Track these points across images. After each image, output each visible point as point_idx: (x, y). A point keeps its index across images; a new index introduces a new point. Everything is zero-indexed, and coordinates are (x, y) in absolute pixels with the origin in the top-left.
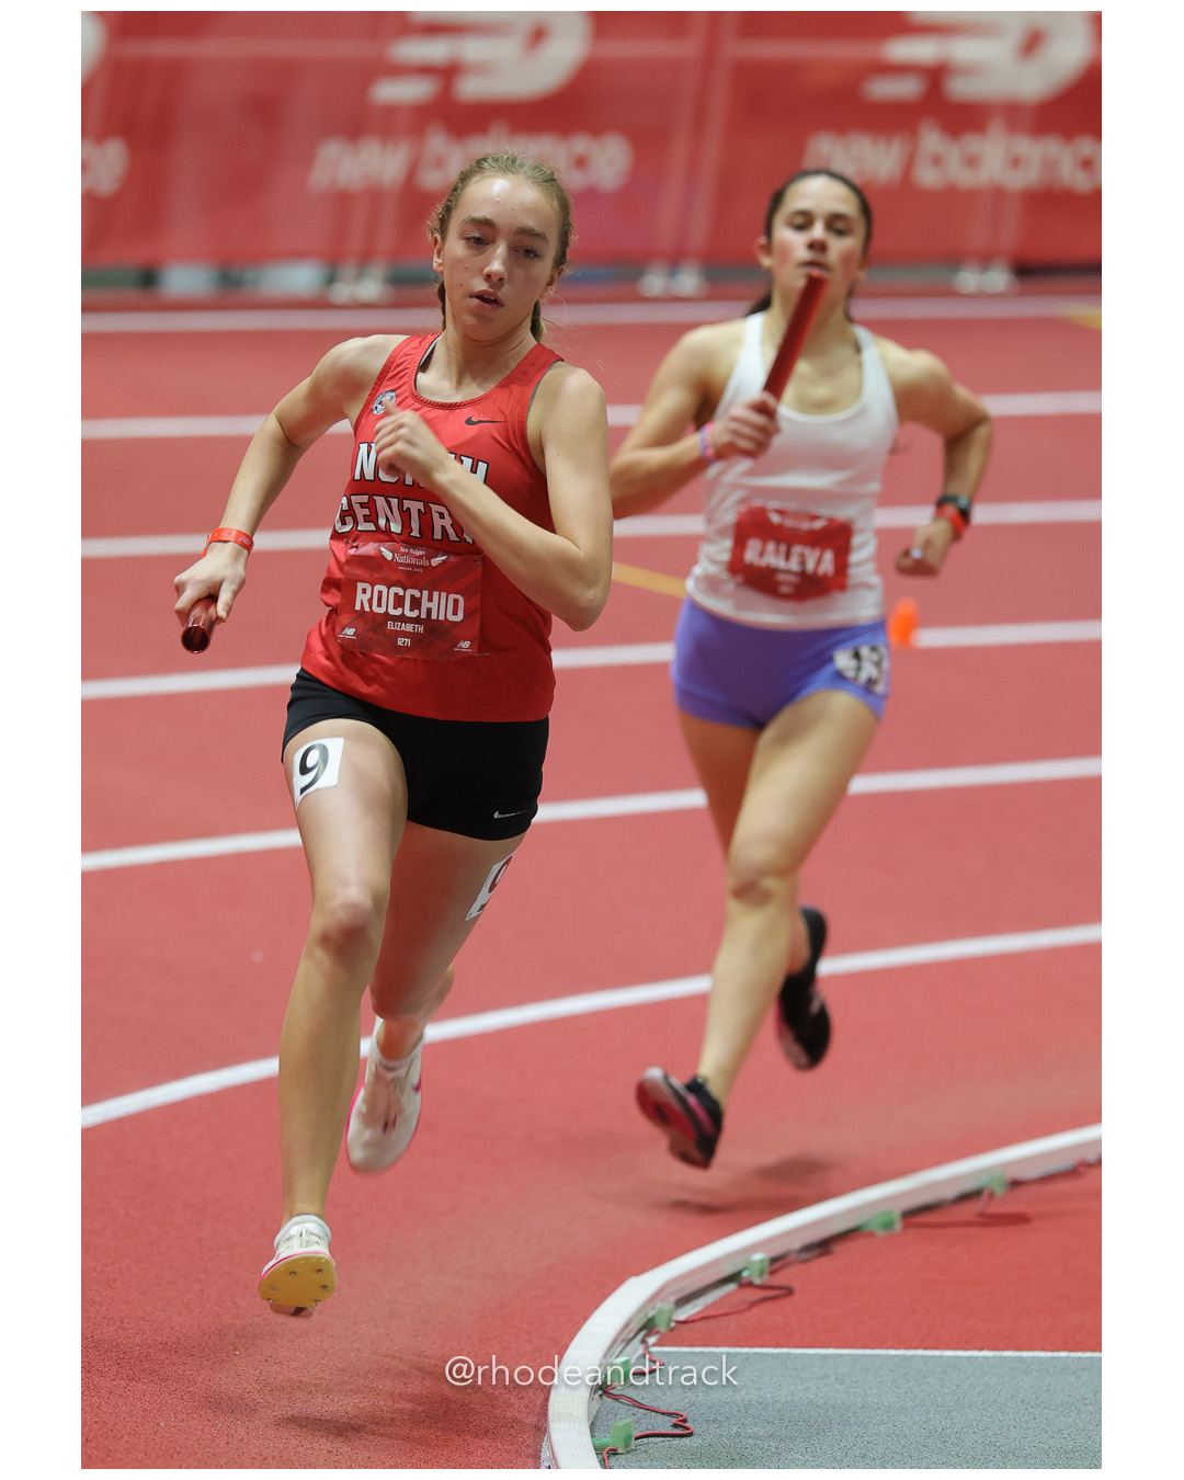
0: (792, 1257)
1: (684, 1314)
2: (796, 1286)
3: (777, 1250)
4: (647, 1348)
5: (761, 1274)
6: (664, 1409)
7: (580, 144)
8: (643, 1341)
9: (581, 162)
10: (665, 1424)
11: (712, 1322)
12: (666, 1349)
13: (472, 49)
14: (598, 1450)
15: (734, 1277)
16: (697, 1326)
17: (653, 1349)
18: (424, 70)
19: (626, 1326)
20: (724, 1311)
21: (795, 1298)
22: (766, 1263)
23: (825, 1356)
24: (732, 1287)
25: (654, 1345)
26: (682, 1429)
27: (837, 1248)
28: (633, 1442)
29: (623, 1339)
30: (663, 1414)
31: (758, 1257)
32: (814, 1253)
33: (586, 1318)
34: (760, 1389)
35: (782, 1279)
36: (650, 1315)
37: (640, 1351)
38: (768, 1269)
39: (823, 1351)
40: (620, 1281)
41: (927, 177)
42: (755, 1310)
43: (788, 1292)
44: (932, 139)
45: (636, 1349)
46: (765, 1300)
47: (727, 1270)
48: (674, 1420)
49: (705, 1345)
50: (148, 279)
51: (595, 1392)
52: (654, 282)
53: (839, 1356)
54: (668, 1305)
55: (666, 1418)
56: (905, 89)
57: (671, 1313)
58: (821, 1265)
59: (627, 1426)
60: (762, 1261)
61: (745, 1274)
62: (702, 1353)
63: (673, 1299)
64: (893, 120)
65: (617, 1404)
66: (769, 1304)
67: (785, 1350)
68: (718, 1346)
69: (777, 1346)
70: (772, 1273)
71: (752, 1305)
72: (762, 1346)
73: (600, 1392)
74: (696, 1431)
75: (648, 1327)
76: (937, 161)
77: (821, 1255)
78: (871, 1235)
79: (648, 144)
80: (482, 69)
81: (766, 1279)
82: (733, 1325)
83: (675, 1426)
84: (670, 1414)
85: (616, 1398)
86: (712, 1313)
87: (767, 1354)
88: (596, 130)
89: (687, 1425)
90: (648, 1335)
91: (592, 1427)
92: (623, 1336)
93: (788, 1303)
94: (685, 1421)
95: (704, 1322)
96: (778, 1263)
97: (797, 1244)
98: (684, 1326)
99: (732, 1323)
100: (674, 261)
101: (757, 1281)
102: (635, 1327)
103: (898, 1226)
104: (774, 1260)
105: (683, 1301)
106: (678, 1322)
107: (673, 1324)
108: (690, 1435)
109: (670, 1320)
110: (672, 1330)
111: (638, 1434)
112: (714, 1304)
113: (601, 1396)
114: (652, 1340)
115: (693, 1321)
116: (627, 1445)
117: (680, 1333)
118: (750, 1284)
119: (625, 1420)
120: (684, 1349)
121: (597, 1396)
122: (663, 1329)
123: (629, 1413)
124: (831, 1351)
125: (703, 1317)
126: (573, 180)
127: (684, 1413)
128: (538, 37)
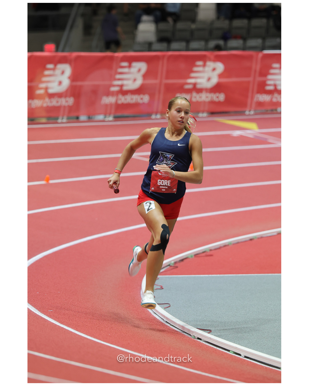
0: (178, 262)
3: (176, 261)
5: (173, 265)
6: (159, 285)
7: (142, 96)
9: (142, 99)
10: (159, 287)
13: (125, 82)
15: (169, 265)
18: (118, 86)
24: (168, 267)
27: (185, 261)
31: (173, 262)
32: (181, 261)
34: (173, 282)
35: (176, 265)
39: (183, 276)
41: (194, 99)
42: (172, 270)
43: (177, 267)
44: (194, 94)
47: (168, 264)
49: (165, 275)
50: (78, 118)
52: (153, 117)
53: (185, 276)
56: (190, 87)
58: (182, 263)
61: (171, 265)
64: (189, 91)
66: (174, 269)
68: (167, 275)
69: (176, 275)
76: (195, 97)
78: (189, 258)
79: (152, 96)
80: (127, 85)
82: (169, 272)
83: (161, 287)
87: (174, 276)
88: (144, 94)
93: (177, 269)
96: (175, 263)
97: (178, 260)
100: (156, 113)
103: (193, 257)
108: (163, 289)
112: (167, 269)
120: (162, 276)
125: (165, 271)
126: (140, 101)
127: (162, 285)
128: (135, 80)
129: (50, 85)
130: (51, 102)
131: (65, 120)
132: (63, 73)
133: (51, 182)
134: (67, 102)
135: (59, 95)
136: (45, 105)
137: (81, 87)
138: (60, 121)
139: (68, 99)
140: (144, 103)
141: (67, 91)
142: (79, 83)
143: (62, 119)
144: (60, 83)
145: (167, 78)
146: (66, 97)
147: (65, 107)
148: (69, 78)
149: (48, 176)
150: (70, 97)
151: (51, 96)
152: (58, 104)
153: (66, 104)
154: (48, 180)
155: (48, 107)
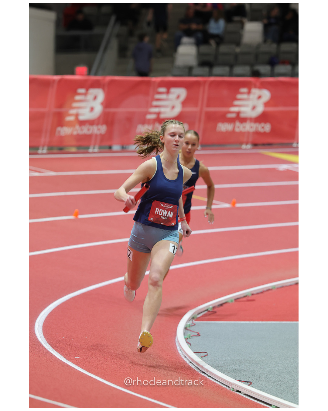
0: (216, 307)
1: (199, 316)
2: (217, 311)
3: (214, 305)
5: (211, 309)
6: (196, 331)
8: (192, 321)
10: (196, 334)
12: (196, 322)
13: (162, 110)
14: (185, 338)
15: (207, 310)
16: (201, 318)
17: (194, 322)
18: (155, 113)
19: (189, 318)
20: (205, 315)
23: (222, 323)
24: (206, 312)
27: (224, 305)
28: (191, 337)
29: (189, 320)
31: (211, 307)
34: (211, 328)
35: (215, 310)
36: (193, 316)
40: (188, 311)
41: (237, 130)
42: (210, 315)
43: (215, 312)
44: (238, 124)
50: (110, 148)
51: (184, 329)
53: (224, 323)
54: (196, 315)
56: (233, 115)
58: (221, 308)
61: (209, 309)
62: (202, 322)
64: (231, 121)
66: (212, 314)
67: (215, 322)
68: (204, 321)
72: (211, 321)
75: (193, 318)
76: (238, 127)
77: (221, 306)
78: (229, 303)
79: (191, 125)
80: (164, 113)
83: (198, 334)
85: (188, 330)
91: (184, 335)
93: (216, 314)
96: (214, 308)
97: (217, 304)
99: (207, 317)
101: (211, 311)
102: (191, 318)
103: (233, 301)
105: (198, 314)
108: (200, 336)
109: (197, 317)
114: (194, 320)
116: (190, 337)
117: (198, 319)
118: (209, 311)
119: (189, 333)
120: (199, 322)
122: (195, 318)
125: (203, 316)
127: (199, 332)
128: (173, 107)
129: (81, 111)
130: (82, 130)
131: (96, 150)
132: (95, 98)
133: (80, 217)
134: (99, 130)
135: (91, 123)
136: (75, 133)
137: (114, 114)
138: (91, 150)
139: (100, 127)
141: (99, 118)
142: (112, 110)
143: (94, 148)
144: (92, 109)
145: (208, 105)
146: (98, 124)
147: (96, 135)
148: (102, 104)
149: (77, 210)
150: (102, 124)
151: (82, 123)
152: (90, 132)
153: (98, 133)
154: (77, 215)
155: (78, 135)
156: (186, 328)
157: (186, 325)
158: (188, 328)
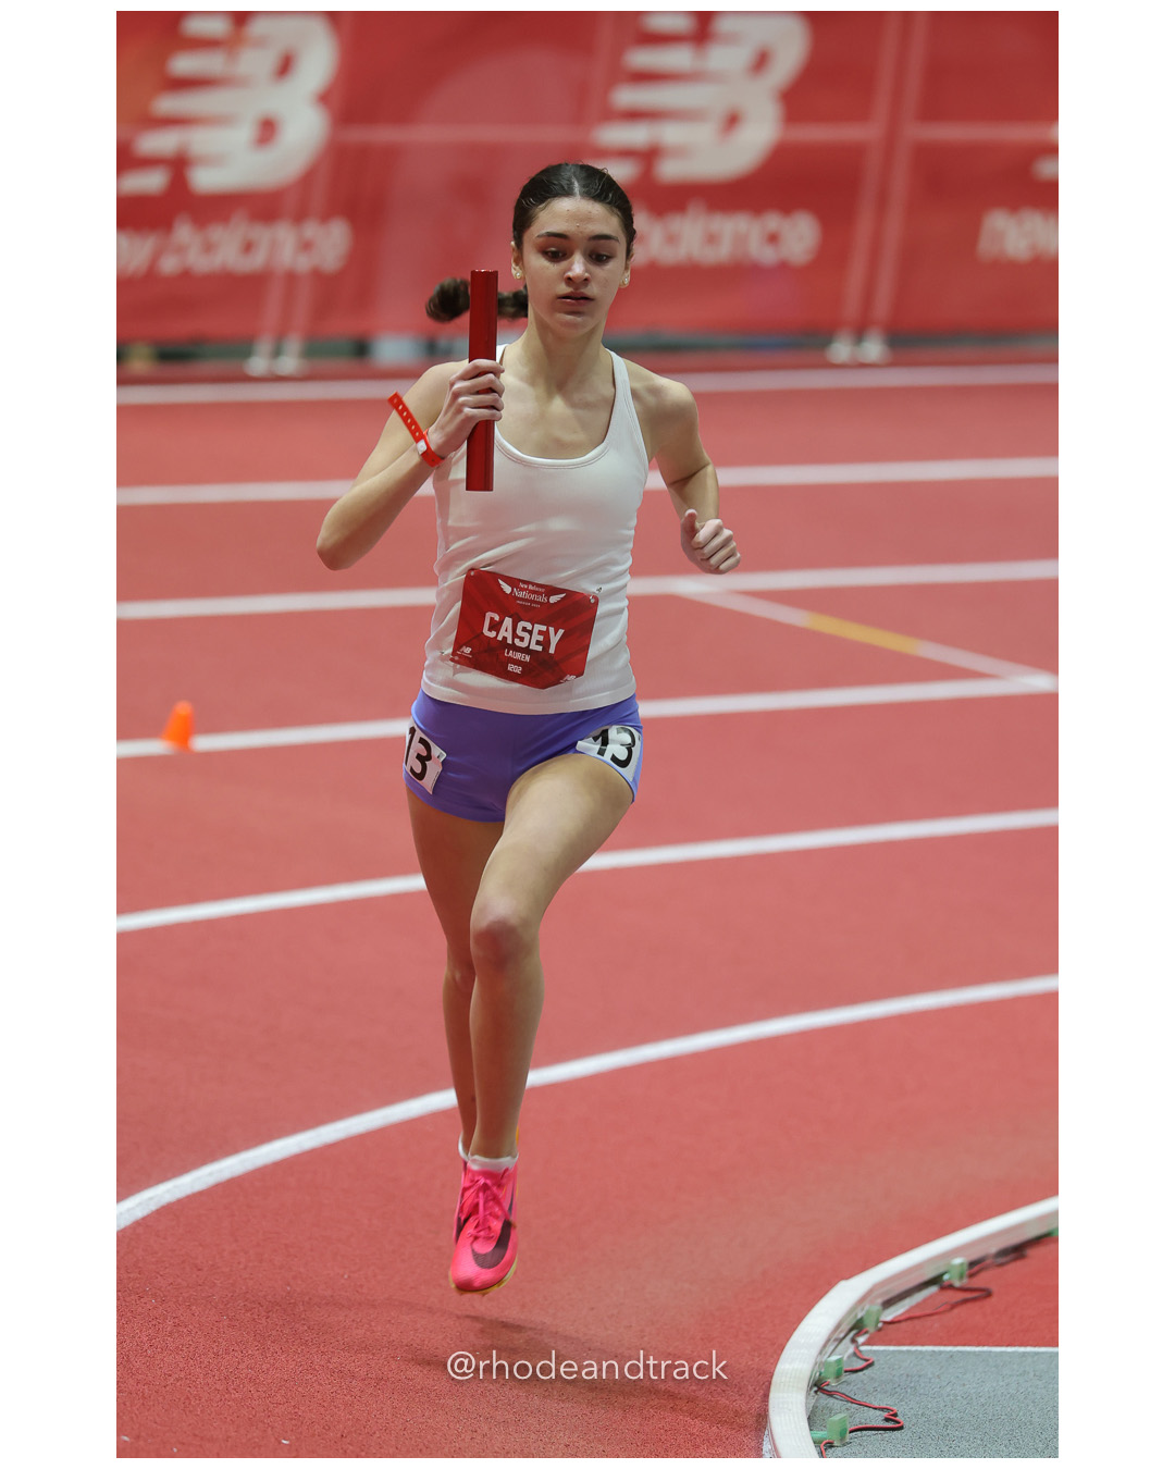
0: (988, 1262)
1: (890, 1315)
2: (994, 1288)
3: (975, 1255)
4: (857, 1347)
5: (961, 1277)
6: (876, 1405)
7: (773, 221)
8: (853, 1341)
9: (773, 238)
10: (877, 1418)
11: (916, 1322)
12: (875, 1348)
13: (670, 134)
14: (816, 1443)
15: (935, 1280)
16: (903, 1325)
17: (863, 1348)
18: (626, 153)
19: (838, 1326)
20: (928, 1312)
21: (993, 1300)
22: (966, 1267)
23: (1024, 1354)
24: (933, 1289)
25: (864, 1344)
26: (893, 1424)
27: (1031, 1252)
28: (848, 1436)
29: (835, 1339)
30: (875, 1409)
31: (958, 1261)
32: (1012, 1256)
33: (800, 1319)
34: (964, 1385)
35: (981, 1281)
36: (859, 1316)
37: (851, 1349)
38: (967, 1273)
39: (1022, 1349)
40: (829, 1285)
42: (956, 1311)
43: (986, 1294)
45: (848, 1348)
46: (966, 1301)
47: (929, 1274)
48: (885, 1414)
49: (911, 1344)
50: (361, 349)
51: (811, 1389)
52: (841, 350)
53: (1037, 1354)
54: (877, 1307)
55: (878, 1412)
57: (879, 1314)
58: (1016, 1269)
59: (842, 1421)
60: (962, 1264)
61: (946, 1277)
62: (908, 1351)
63: (880, 1301)
65: (831, 1400)
66: (969, 1305)
67: (985, 1349)
68: (923, 1345)
69: (979, 1345)
70: (971, 1276)
71: (954, 1306)
72: (964, 1345)
73: (815, 1389)
74: (906, 1425)
75: (858, 1327)
77: (1015, 1260)
79: (835, 219)
80: (680, 152)
81: (965, 1281)
82: (936, 1325)
83: (887, 1420)
84: (882, 1409)
85: (830, 1394)
86: (918, 1313)
87: (969, 1353)
88: (787, 207)
89: (897, 1418)
90: (858, 1334)
91: (811, 1420)
92: (835, 1336)
93: (988, 1304)
94: (895, 1415)
95: (909, 1322)
96: (976, 1266)
97: (993, 1250)
98: (891, 1326)
99: (935, 1324)
100: (860, 331)
101: (957, 1284)
102: (845, 1327)
104: (972, 1264)
105: (888, 1304)
106: (885, 1323)
107: (880, 1325)
108: (901, 1428)
109: (878, 1321)
110: (880, 1330)
111: (853, 1428)
112: (918, 1305)
113: (816, 1392)
114: (861, 1340)
115: (899, 1322)
116: (842, 1438)
117: (887, 1333)
118: (951, 1287)
119: (840, 1415)
120: (892, 1348)
121: (812, 1392)
122: (871, 1329)
123: (843, 1408)
124: (1029, 1349)
125: (909, 1318)
126: (766, 255)
127: (895, 1408)
128: (732, 121)
129: (199, 141)
130: (209, 248)
131: (289, 363)
132: (285, 67)
133: (203, 743)
134: (306, 246)
135: (262, 206)
136: (169, 265)
137: (391, 154)
138: (258, 364)
139: (311, 230)
140: (783, 267)
141: (307, 179)
142: (383, 135)
143: (277, 353)
144: (268, 130)
145: (932, 111)
146: (299, 217)
147: (291, 278)
148: (324, 98)
149: (183, 708)
150: (325, 218)
151: (212, 209)
152: (256, 262)
153: (303, 264)
154: (183, 738)
155: (186, 275)
156: (818, 1386)
157: (819, 1364)
158: (833, 1384)
